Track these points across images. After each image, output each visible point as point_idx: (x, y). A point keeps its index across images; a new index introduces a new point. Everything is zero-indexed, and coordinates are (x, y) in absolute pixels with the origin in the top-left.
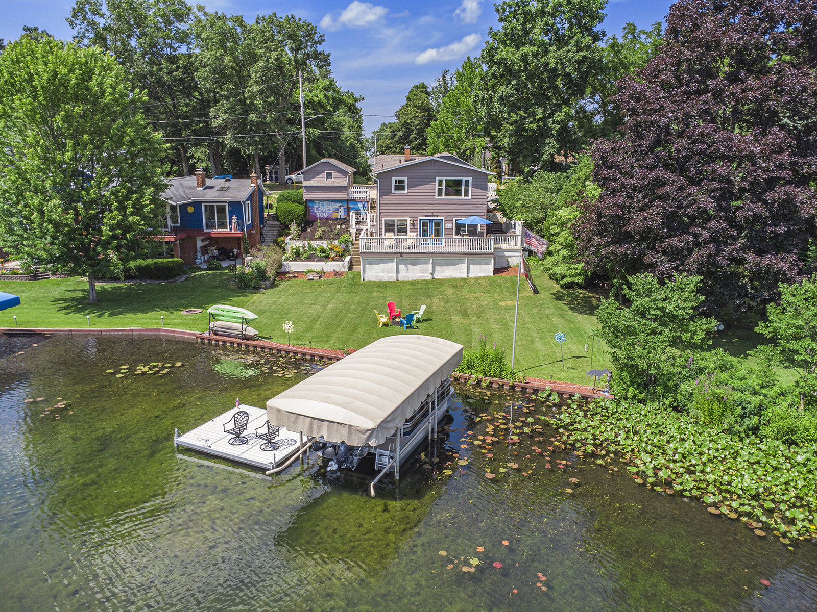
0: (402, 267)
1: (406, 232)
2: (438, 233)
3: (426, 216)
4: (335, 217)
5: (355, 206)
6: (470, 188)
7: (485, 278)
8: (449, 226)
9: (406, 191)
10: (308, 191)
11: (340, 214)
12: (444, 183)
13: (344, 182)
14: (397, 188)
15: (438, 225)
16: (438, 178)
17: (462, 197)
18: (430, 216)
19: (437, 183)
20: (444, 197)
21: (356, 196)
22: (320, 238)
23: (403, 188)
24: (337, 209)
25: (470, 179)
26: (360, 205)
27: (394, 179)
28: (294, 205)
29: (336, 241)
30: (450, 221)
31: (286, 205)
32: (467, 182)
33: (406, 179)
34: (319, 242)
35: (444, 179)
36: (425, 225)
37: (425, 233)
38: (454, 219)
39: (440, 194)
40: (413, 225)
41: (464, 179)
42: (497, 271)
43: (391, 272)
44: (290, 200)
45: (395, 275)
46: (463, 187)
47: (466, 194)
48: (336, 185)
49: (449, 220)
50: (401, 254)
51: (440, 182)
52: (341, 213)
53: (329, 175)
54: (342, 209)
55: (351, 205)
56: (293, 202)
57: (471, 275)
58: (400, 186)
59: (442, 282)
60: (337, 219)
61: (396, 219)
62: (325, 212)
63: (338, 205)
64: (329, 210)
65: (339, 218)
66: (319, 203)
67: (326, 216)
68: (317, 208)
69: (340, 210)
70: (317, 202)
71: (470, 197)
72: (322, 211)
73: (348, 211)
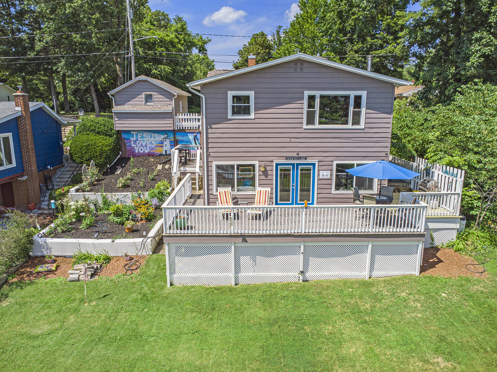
0: (245, 260)
1: (253, 185)
2: (306, 190)
3: (287, 158)
4: (160, 153)
5: (185, 138)
6: (363, 110)
8: (325, 174)
9: (252, 116)
10: (120, 118)
11: (165, 148)
12: (318, 101)
13: (169, 107)
14: (236, 111)
15: (306, 174)
16: (307, 93)
17: (350, 126)
18: (294, 158)
20: (317, 126)
21: (185, 125)
22: (124, 188)
23: (246, 111)
24: (162, 143)
25: (364, 94)
26: (191, 137)
27: (230, 94)
28: (98, 137)
30: (328, 166)
31: (85, 138)
32: (358, 99)
33: (252, 94)
35: (318, 94)
36: (285, 175)
38: (335, 163)
39: (310, 121)
40: (265, 173)
41: (352, 94)
43: (226, 270)
44: (93, 131)
45: (232, 275)
46: (351, 109)
47: (356, 122)
48: (157, 110)
50: (244, 238)
51: (312, 98)
53: (149, 98)
54: (167, 143)
55: (179, 137)
56: (98, 133)
57: (375, 273)
58: (241, 106)
60: (161, 155)
61: (235, 163)
62: (146, 146)
63: (163, 137)
64: (151, 143)
65: (164, 153)
66: (137, 135)
67: (147, 151)
68: (135, 142)
69: (165, 143)
70: (135, 133)
71: (362, 126)
72: (142, 145)
73: (175, 144)
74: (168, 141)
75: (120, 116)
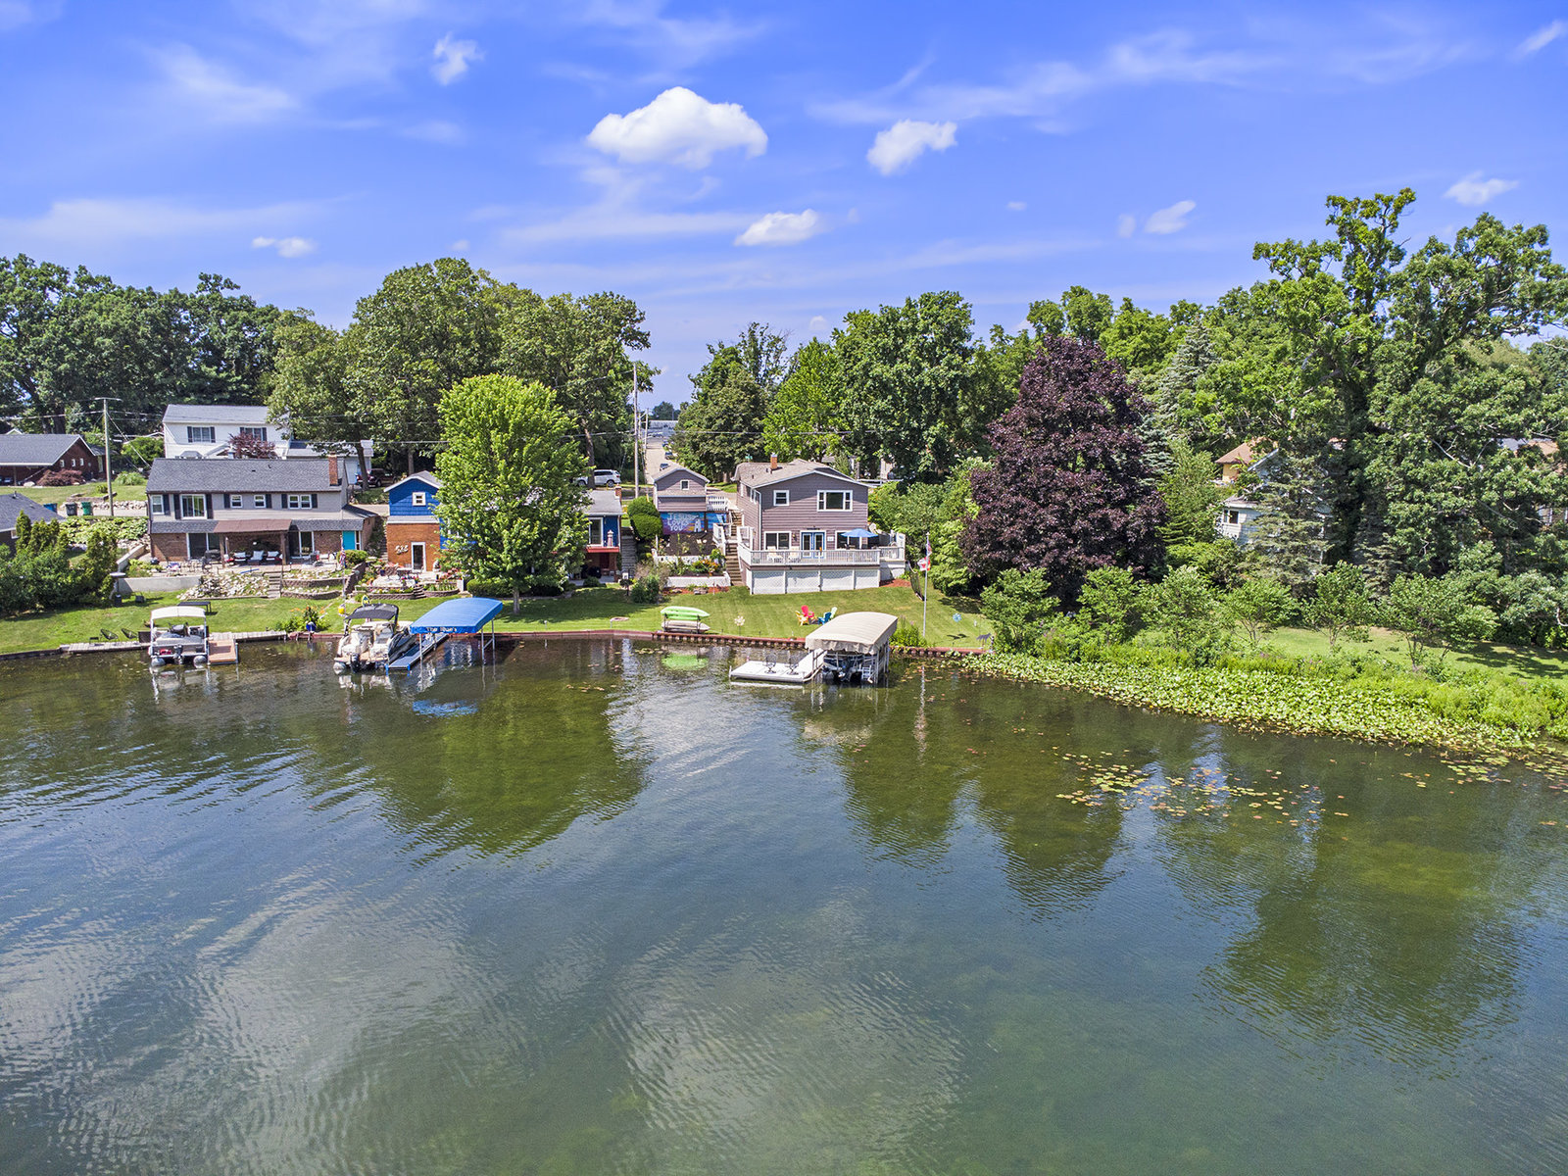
0: (790, 580)
1: (788, 546)
2: (819, 546)
3: (808, 529)
5: (714, 518)
6: (851, 501)
7: (872, 589)
8: (831, 539)
9: (788, 504)
10: (662, 502)
11: (696, 527)
12: (825, 496)
13: (702, 492)
15: (819, 538)
16: (819, 492)
17: (844, 510)
18: (812, 529)
19: (818, 496)
20: (825, 510)
21: (715, 507)
22: (689, 553)
25: (851, 492)
27: (775, 492)
29: (708, 557)
30: (832, 534)
32: (848, 494)
33: (787, 492)
34: (690, 557)
35: (825, 492)
36: (807, 538)
37: (807, 547)
38: (836, 532)
39: (821, 507)
40: (795, 538)
41: (845, 492)
42: (882, 583)
45: (784, 588)
46: (844, 500)
47: (848, 507)
48: (693, 495)
49: (830, 533)
50: (788, 567)
52: (698, 527)
53: (685, 485)
54: (698, 522)
55: (708, 518)
56: (650, 514)
57: (857, 587)
58: (781, 499)
59: (830, 594)
60: (693, 532)
61: (778, 532)
62: (680, 525)
63: (695, 517)
64: (685, 523)
65: (695, 531)
67: (680, 530)
68: (671, 521)
69: (696, 522)
70: (672, 514)
71: (851, 510)
72: (676, 524)
73: (705, 523)
74: (699, 520)
75: (662, 499)
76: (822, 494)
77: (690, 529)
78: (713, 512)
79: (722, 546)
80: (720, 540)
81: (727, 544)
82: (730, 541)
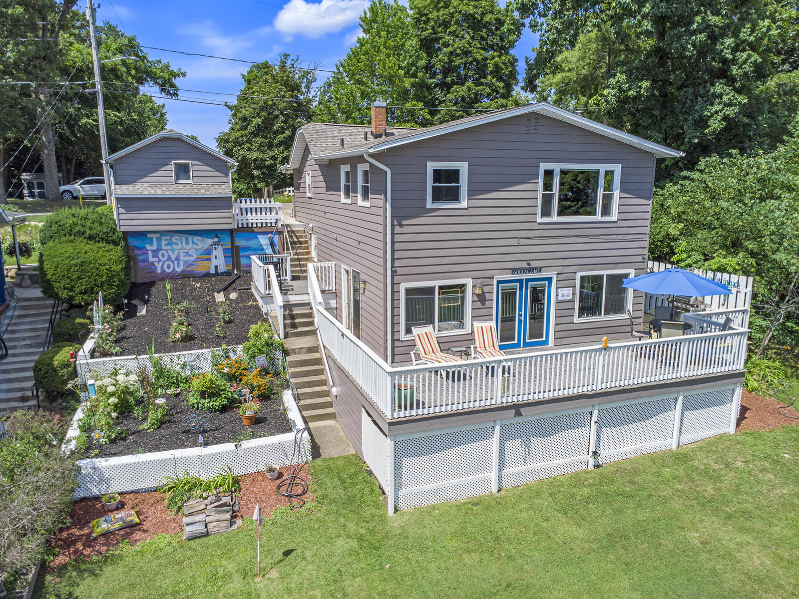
2: (537, 323)
3: (514, 271)
4: (204, 271)
5: (251, 243)
6: (617, 194)
8: (566, 293)
9: (464, 204)
10: (129, 210)
11: (214, 262)
12: (557, 180)
13: (225, 188)
14: (438, 195)
15: (537, 297)
16: (544, 166)
17: (598, 217)
18: (523, 270)
19: (541, 181)
20: (555, 218)
21: (253, 219)
23: (453, 195)
24: (208, 252)
25: (617, 169)
26: (264, 240)
27: (431, 166)
28: (92, 246)
29: (240, 348)
30: (569, 281)
31: (69, 248)
32: (609, 176)
33: (463, 167)
35: (557, 167)
36: (508, 297)
38: (579, 275)
39: (546, 212)
40: (481, 298)
41: (603, 168)
44: (81, 234)
46: (601, 192)
47: (606, 211)
48: (203, 193)
49: (565, 280)
52: (219, 261)
53: (183, 171)
54: (219, 252)
55: (240, 242)
56: (91, 238)
58: (447, 188)
60: (207, 275)
61: (437, 283)
62: (178, 259)
63: (210, 241)
64: (187, 254)
65: (213, 271)
66: (159, 239)
67: (179, 270)
68: (155, 253)
69: (215, 253)
70: (154, 236)
71: (614, 216)
72: (169, 259)
73: (234, 254)
74: (220, 249)
75: (128, 204)
76: (549, 174)
77: (201, 268)
78: (248, 230)
79: (275, 309)
80: (269, 298)
81: (287, 306)
82: (293, 299)
